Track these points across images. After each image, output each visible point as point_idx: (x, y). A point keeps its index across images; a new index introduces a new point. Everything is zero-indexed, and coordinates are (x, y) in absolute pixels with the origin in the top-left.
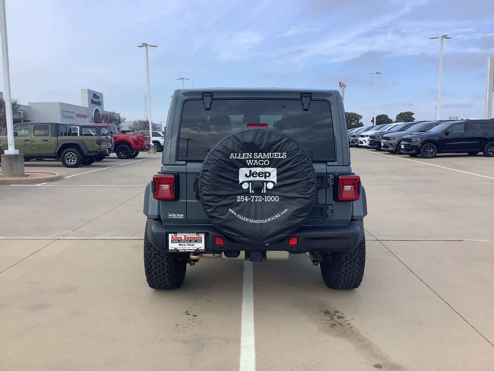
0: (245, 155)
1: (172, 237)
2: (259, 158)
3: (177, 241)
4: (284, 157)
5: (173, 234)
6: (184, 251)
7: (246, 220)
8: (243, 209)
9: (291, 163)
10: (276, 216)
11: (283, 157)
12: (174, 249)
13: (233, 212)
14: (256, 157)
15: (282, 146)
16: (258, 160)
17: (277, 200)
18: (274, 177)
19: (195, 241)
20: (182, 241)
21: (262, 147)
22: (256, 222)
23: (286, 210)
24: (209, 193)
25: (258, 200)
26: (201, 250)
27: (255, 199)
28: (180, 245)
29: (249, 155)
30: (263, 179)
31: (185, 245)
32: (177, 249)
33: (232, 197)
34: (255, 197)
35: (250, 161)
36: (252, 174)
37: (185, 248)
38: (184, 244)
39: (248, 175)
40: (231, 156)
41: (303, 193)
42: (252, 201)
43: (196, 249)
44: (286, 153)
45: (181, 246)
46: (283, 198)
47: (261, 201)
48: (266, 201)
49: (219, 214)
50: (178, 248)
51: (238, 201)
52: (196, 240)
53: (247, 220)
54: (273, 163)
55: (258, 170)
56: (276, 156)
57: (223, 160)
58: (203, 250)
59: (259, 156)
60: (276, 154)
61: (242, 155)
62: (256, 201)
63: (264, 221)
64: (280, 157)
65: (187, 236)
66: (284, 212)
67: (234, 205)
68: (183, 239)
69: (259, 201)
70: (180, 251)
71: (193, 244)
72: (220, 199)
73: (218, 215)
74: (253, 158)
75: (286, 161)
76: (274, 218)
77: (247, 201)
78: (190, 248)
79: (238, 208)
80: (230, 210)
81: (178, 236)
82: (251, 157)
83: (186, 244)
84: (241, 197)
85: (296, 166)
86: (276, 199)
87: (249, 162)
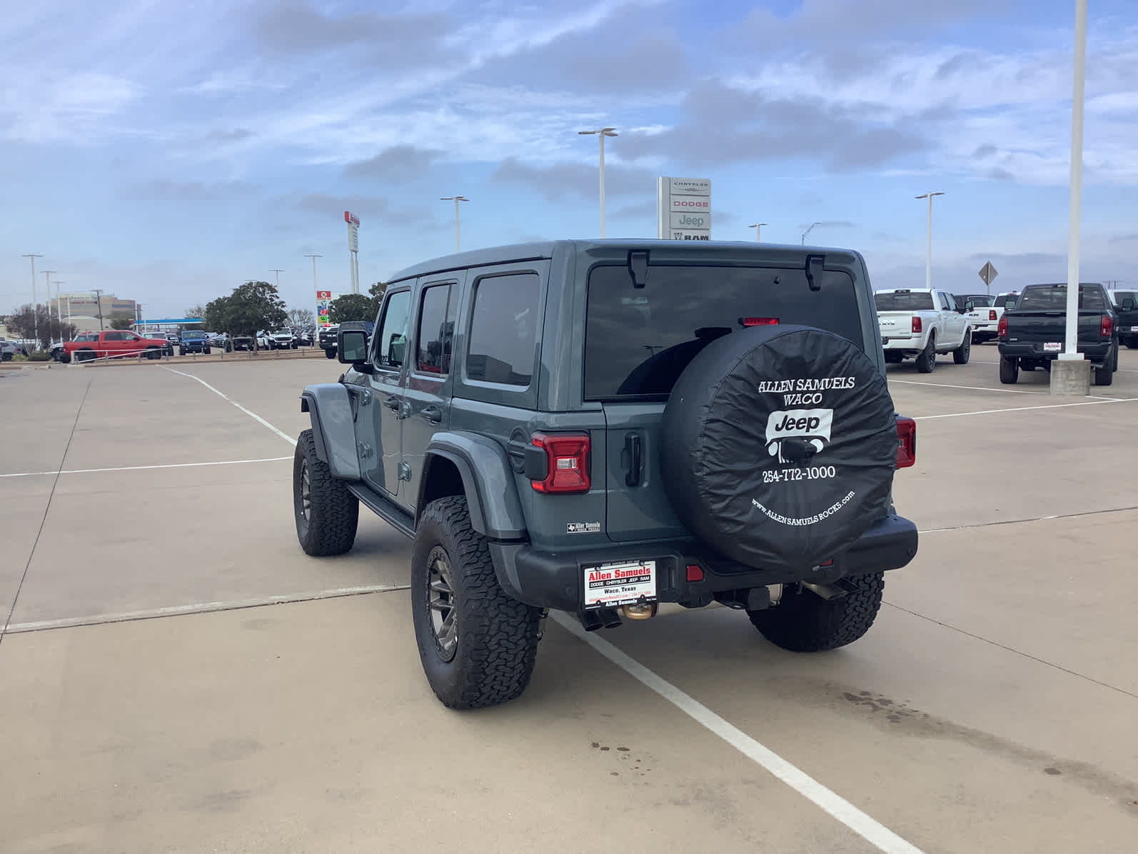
0: (783, 384)
1: (592, 574)
2: (805, 389)
3: (602, 584)
4: (851, 385)
5: (593, 569)
6: (616, 604)
7: (781, 519)
8: (780, 498)
9: (859, 400)
10: (834, 507)
11: (848, 386)
12: (595, 602)
13: (759, 506)
14: (800, 387)
15: (848, 363)
16: (803, 393)
17: (832, 474)
18: (825, 430)
19: (636, 579)
20: (612, 583)
21: (815, 368)
22: (799, 522)
23: (851, 494)
24: (721, 469)
25: (795, 477)
26: (648, 598)
27: (789, 475)
28: (606, 592)
29: (788, 384)
30: (802, 433)
31: (617, 591)
32: (602, 601)
33: (755, 475)
34: (790, 471)
35: (789, 396)
36: (786, 424)
37: (618, 596)
38: (615, 588)
39: (780, 426)
40: (760, 388)
41: (880, 457)
42: (786, 479)
43: (639, 597)
44: (854, 379)
45: (609, 595)
46: (842, 470)
47: (801, 478)
48: (810, 478)
49: (738, 512)
50: (605, 599)
51: (765, 481)
52: (639, 577)
53: (784, 520)
54: (829, 399)
55: (798, 414)
56: (837, 385)
57: (747, 397)
58: (654, 597)
59: (806, 385)
60: (837, 381)
61: (779, 385)
62: (793, 479)
63: (813, 519)
64: (843, 387)
65: (622, 570)
66: (847, 499)
67: (760, 490)
68: (613, 577)
69: (797, 479)
70: (607, 605)
71: (633, 586)
72: (738, 481)
73: (734, 515)
74: (795, 392)
75: (852, 394)
76: (831, 511)
77: (777, 480)
78: (627, 596)
79: (767, 497)
80: (754, 502)
81: (602, 572)
82: (791, 390)
83: (620, 588)
84: (769, 472)
85: (869, 404)
86: (829, 472)
87: (788, 400)
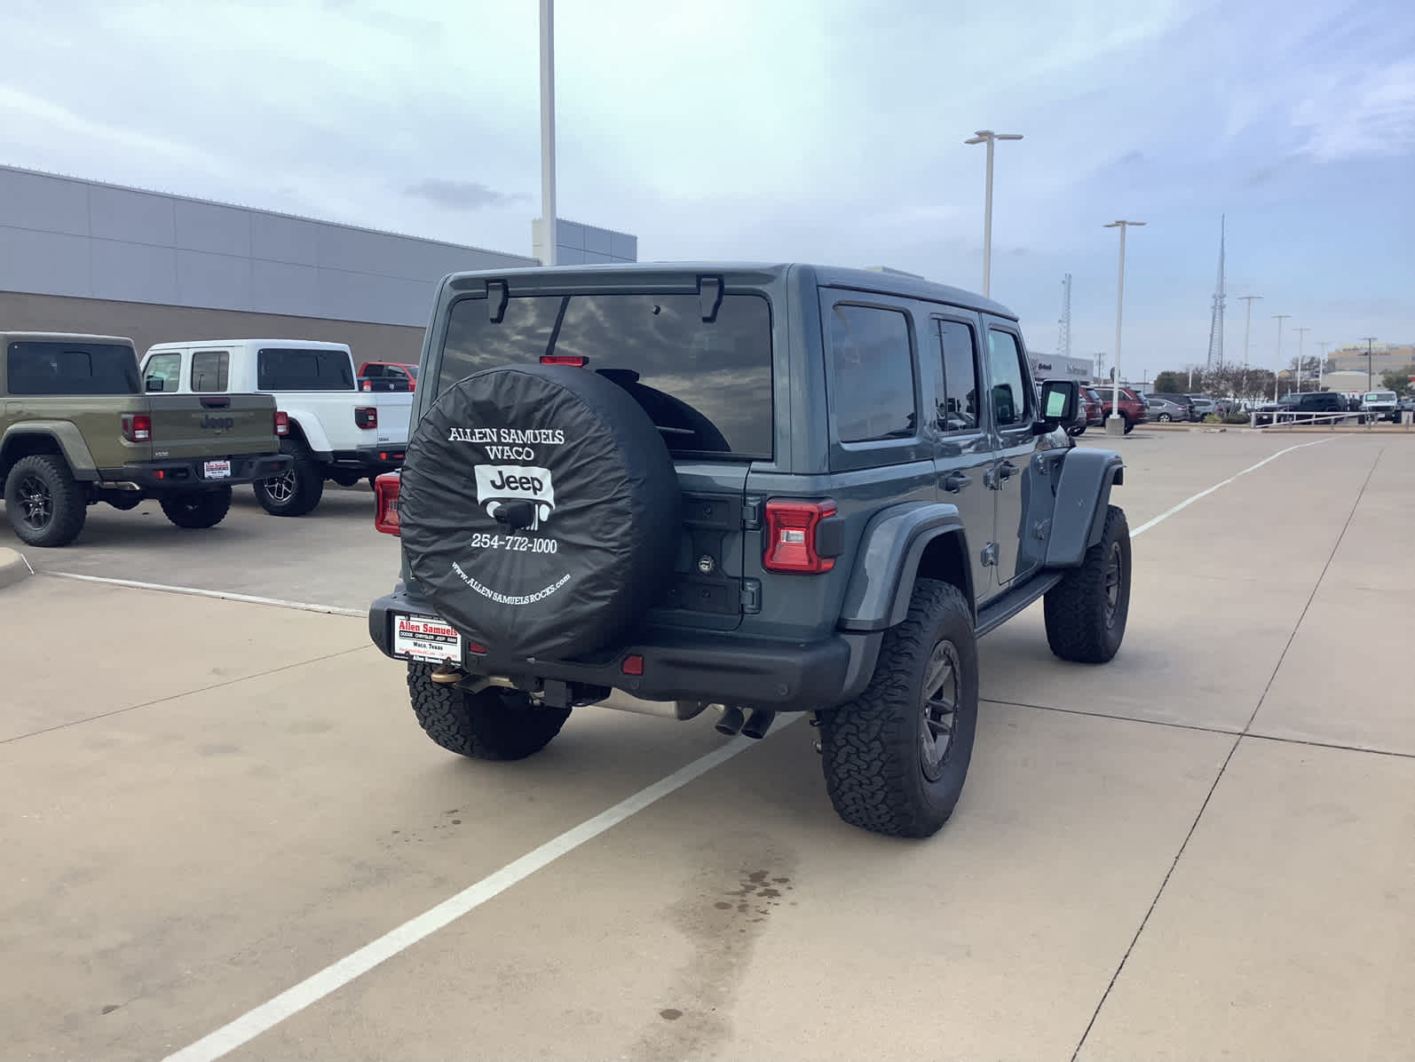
0: (480, 433)
1: (402, 623)
2: (511, 441)
3: (411, 635)
4: (560, 440)
5: (403, 617)
6: (422, 659)
7: (487, 592)
8: (482, 565)
9: (572, 460)
10: (547, 590)
11: (557, 442)
12: (403, 652)
13: (459, 571)
14: (505, 438)
15: (551, 415)
16: (511, 446)
17: (553, 549)
18: (548, 494)
19: (444, 639)
20: (421, 636)
21: (512, 416)
22: (509, 600)
23: (567, 577)
24: (411, 522)
25: (519, 547)
26: (454, 662)
27: (514, 543)
28: (415, 644)
29: (491, 434)
30: (529, 495)
31: (425, 646)
32: (411, 653)
33: (460, 534)
34: (516, 538)
35: (494, 448)
36: (507, 482)
37: (425, 653)
38: (423, 643)
39: (498, 483)
40: (453, 435)
41: (600, 535)
42: (508, 548)
43: (445, 658)
44: (562, 432)
45: (417, 648)
46: (565, 547)
47: (525, 549)
48: (534, 550)
49: (430, 574)
50: (414, 651)
51: (473, 545)
52: (446, 637)
53: (489, 593)
54: (543, 456)
55: (517, 471)
56: (545, 439)
57: (436, 444)
58: (459, 663)
59: (512, 437)
60: (544, 434)
61: (473, 434)
62: (516, 549)
63: (524, 599)
64: (551, 442)
65: (430, 625)
66: (562, 582)
67: (464, 554)
68: (421, 631)
69: (521, 549)
70: (414, 658)
71: (440, 645)
72: (434, 538)
73: (426, 575)
74: (499, 443)
75: (564, 450)
76: (544, 594)
77: (495, 547)
78: (433, 654)
79: (472, 563)
80: (455, 565)
81: (412, 623)
82: (495, 440)
83: (427, 644)
84: (484, 536)
85: (583, 465)
86: (549, 546)
87: (493, 452)
